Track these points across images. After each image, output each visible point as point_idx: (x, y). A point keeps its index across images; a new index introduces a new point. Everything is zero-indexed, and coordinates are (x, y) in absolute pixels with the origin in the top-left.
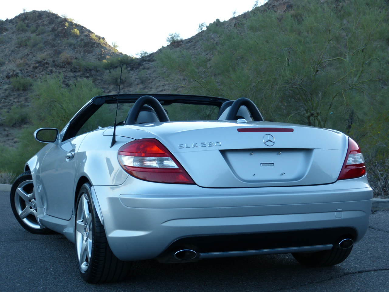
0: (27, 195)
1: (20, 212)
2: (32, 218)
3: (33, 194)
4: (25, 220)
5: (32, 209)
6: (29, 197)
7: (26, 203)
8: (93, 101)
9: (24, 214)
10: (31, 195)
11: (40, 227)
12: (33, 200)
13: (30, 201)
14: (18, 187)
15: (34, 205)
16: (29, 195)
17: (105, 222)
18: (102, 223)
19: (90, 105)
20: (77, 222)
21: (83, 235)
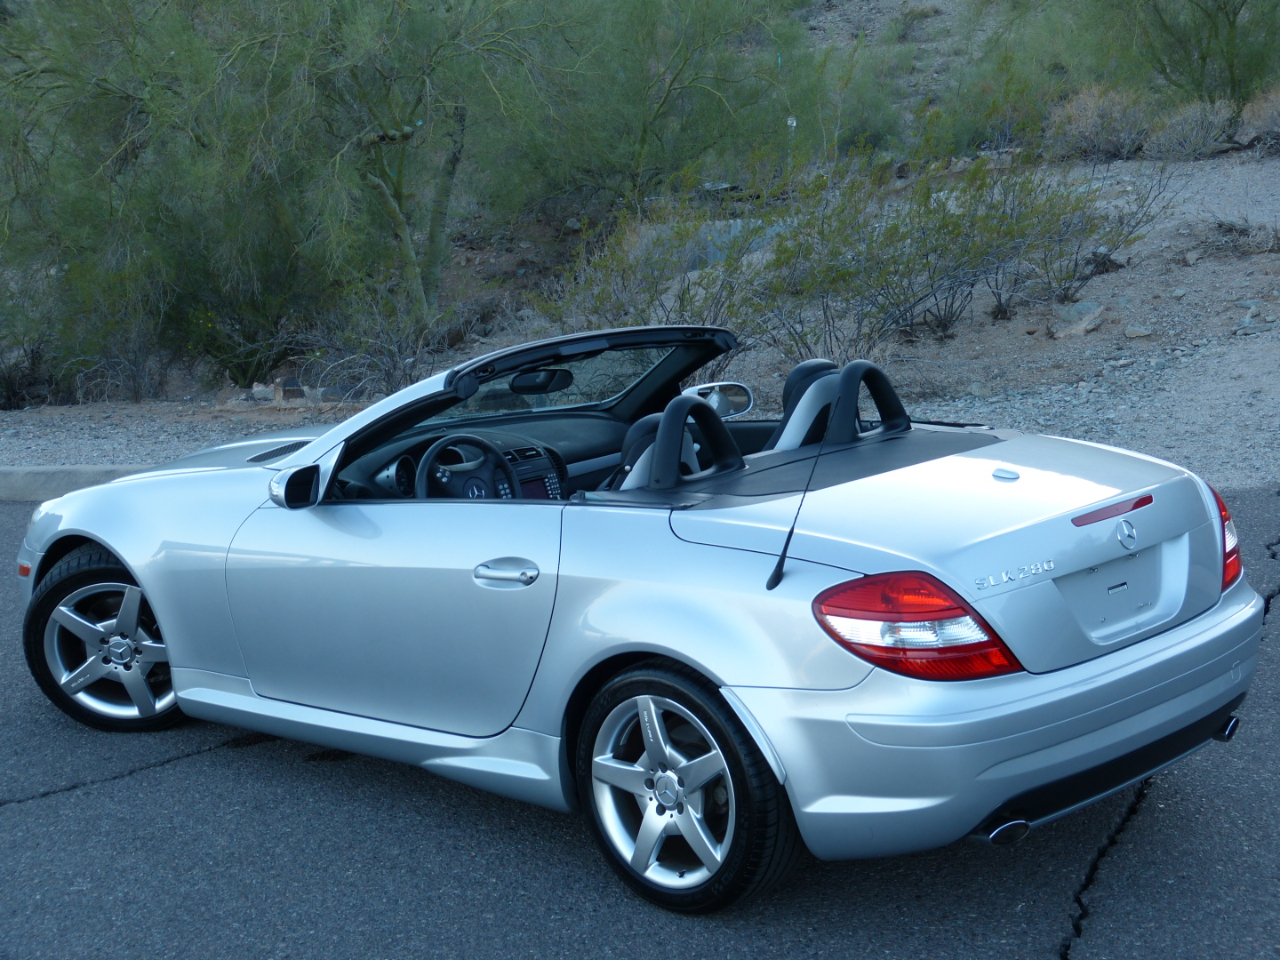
0: (94, 624)
1: (64, 678)
2: (111, 689)
3: (118, 623)
4: (84, 698)
5: (112, 666)
6: (102, 630)
7: (89, 649)
8: (451, 389)
9: (81, 680)
10: (112, 624)
11: (140, 711)
12: (117, 638)
13: (104, 641)
14: (62, 605)
15: (121, 653)
16: (100, 627)
17: (791, 778)
18: (781, 780)
19: (439, 398)
20: (597, 759)
21: (641, 796)
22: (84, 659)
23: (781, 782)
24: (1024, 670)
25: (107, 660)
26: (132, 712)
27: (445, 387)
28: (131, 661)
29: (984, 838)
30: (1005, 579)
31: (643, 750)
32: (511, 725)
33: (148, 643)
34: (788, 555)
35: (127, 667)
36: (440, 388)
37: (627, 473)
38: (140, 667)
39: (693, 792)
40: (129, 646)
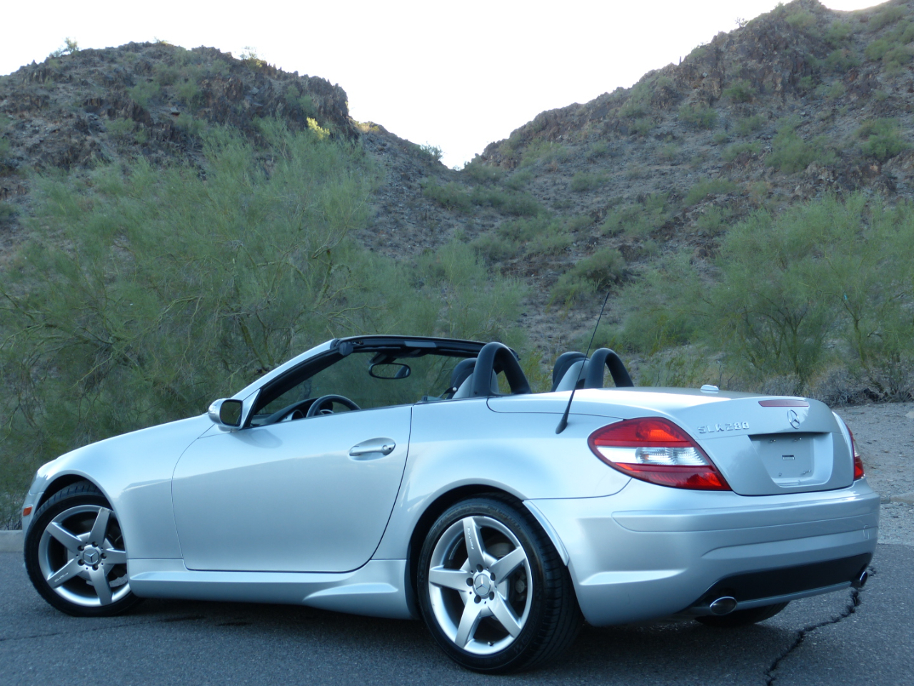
0: (75, 536)
1: (49, 576)
2: (79, 584)
3: (91, 535)
4: (61, 591)
5: (85, 566)
6: (80, 540)
7: (69, 553)
8: (335, 348)
9: (63, 576)
10: (87, 536)
11: (101, 601)
12: (90, 546)
13: (80, 548)
14: (54, 521)
15: (91, 557)
16: (79, 537)
17: (573, 560)
18: (565, 563)
19: (327, 355)
20: (432, 569)
21: (463, 591)
22: (66, 562)
23: (566, 564)
24: (731, 490)
25: (81, 563)
26: (96, 602)
27: (331, 347)
28: (98, 563)
29: (706, 607)
30: (718, 429)
31: (466, 557)
32: (371, 559)
33: (111, 549)
34: (570, 412)
35: (95, 568)
36: (328, 348)
37: (454, 392)
38: (104, 568)
39: (501, 581)
40: (98, 552)
